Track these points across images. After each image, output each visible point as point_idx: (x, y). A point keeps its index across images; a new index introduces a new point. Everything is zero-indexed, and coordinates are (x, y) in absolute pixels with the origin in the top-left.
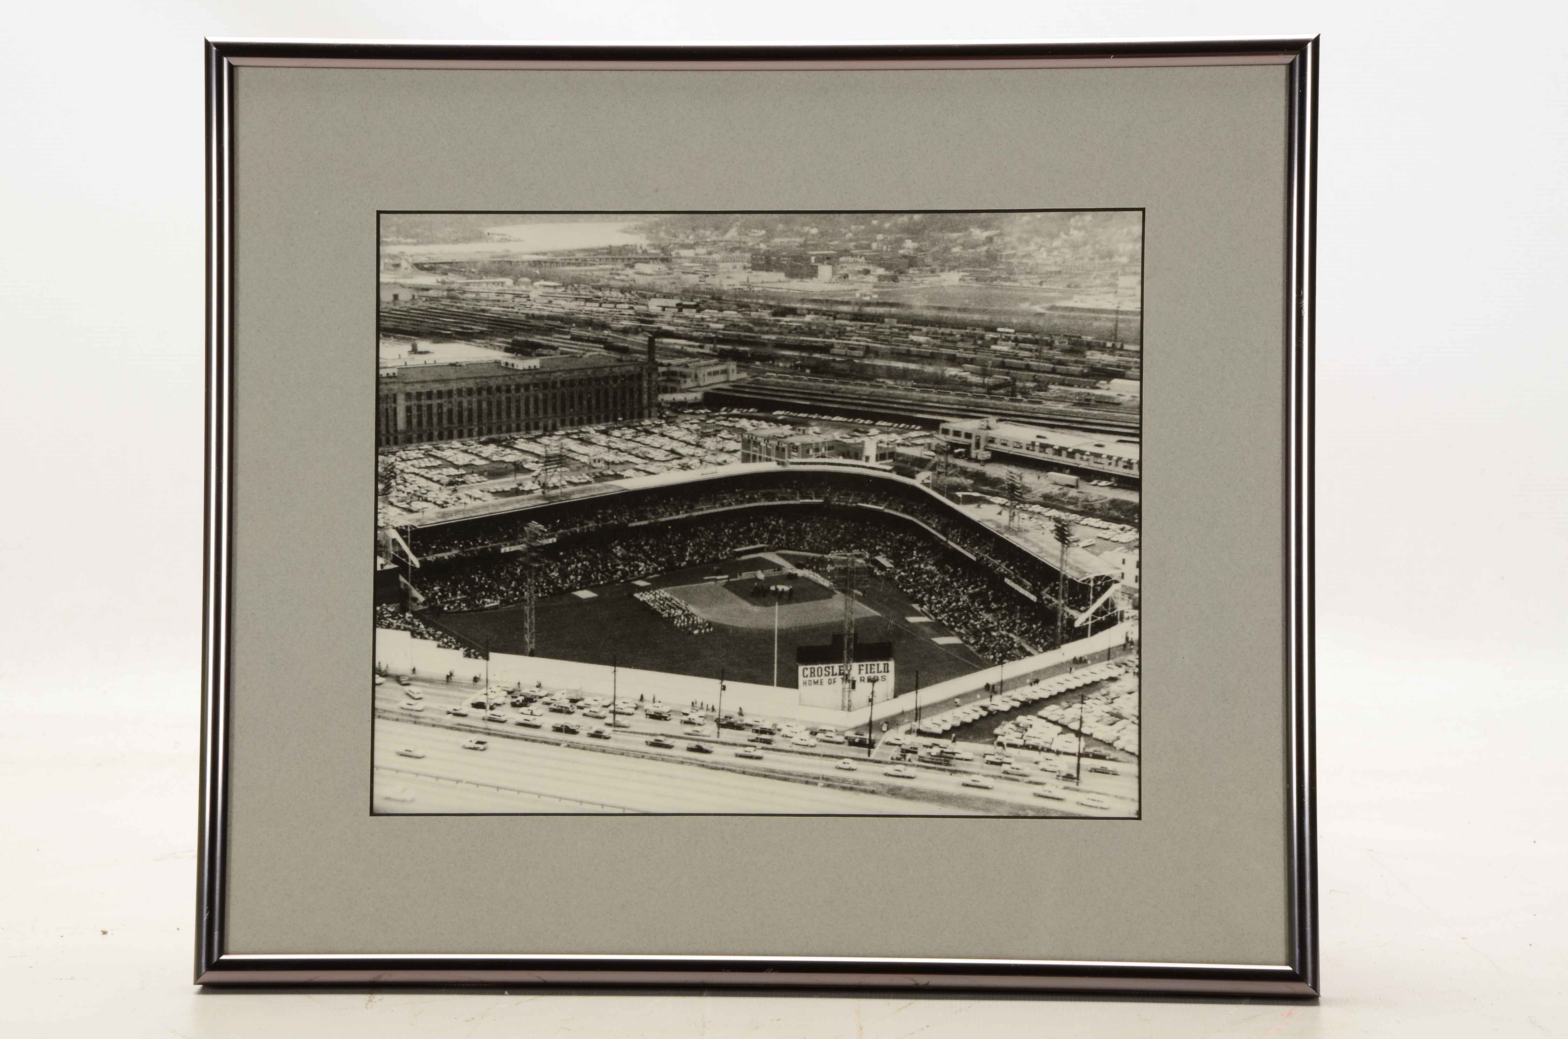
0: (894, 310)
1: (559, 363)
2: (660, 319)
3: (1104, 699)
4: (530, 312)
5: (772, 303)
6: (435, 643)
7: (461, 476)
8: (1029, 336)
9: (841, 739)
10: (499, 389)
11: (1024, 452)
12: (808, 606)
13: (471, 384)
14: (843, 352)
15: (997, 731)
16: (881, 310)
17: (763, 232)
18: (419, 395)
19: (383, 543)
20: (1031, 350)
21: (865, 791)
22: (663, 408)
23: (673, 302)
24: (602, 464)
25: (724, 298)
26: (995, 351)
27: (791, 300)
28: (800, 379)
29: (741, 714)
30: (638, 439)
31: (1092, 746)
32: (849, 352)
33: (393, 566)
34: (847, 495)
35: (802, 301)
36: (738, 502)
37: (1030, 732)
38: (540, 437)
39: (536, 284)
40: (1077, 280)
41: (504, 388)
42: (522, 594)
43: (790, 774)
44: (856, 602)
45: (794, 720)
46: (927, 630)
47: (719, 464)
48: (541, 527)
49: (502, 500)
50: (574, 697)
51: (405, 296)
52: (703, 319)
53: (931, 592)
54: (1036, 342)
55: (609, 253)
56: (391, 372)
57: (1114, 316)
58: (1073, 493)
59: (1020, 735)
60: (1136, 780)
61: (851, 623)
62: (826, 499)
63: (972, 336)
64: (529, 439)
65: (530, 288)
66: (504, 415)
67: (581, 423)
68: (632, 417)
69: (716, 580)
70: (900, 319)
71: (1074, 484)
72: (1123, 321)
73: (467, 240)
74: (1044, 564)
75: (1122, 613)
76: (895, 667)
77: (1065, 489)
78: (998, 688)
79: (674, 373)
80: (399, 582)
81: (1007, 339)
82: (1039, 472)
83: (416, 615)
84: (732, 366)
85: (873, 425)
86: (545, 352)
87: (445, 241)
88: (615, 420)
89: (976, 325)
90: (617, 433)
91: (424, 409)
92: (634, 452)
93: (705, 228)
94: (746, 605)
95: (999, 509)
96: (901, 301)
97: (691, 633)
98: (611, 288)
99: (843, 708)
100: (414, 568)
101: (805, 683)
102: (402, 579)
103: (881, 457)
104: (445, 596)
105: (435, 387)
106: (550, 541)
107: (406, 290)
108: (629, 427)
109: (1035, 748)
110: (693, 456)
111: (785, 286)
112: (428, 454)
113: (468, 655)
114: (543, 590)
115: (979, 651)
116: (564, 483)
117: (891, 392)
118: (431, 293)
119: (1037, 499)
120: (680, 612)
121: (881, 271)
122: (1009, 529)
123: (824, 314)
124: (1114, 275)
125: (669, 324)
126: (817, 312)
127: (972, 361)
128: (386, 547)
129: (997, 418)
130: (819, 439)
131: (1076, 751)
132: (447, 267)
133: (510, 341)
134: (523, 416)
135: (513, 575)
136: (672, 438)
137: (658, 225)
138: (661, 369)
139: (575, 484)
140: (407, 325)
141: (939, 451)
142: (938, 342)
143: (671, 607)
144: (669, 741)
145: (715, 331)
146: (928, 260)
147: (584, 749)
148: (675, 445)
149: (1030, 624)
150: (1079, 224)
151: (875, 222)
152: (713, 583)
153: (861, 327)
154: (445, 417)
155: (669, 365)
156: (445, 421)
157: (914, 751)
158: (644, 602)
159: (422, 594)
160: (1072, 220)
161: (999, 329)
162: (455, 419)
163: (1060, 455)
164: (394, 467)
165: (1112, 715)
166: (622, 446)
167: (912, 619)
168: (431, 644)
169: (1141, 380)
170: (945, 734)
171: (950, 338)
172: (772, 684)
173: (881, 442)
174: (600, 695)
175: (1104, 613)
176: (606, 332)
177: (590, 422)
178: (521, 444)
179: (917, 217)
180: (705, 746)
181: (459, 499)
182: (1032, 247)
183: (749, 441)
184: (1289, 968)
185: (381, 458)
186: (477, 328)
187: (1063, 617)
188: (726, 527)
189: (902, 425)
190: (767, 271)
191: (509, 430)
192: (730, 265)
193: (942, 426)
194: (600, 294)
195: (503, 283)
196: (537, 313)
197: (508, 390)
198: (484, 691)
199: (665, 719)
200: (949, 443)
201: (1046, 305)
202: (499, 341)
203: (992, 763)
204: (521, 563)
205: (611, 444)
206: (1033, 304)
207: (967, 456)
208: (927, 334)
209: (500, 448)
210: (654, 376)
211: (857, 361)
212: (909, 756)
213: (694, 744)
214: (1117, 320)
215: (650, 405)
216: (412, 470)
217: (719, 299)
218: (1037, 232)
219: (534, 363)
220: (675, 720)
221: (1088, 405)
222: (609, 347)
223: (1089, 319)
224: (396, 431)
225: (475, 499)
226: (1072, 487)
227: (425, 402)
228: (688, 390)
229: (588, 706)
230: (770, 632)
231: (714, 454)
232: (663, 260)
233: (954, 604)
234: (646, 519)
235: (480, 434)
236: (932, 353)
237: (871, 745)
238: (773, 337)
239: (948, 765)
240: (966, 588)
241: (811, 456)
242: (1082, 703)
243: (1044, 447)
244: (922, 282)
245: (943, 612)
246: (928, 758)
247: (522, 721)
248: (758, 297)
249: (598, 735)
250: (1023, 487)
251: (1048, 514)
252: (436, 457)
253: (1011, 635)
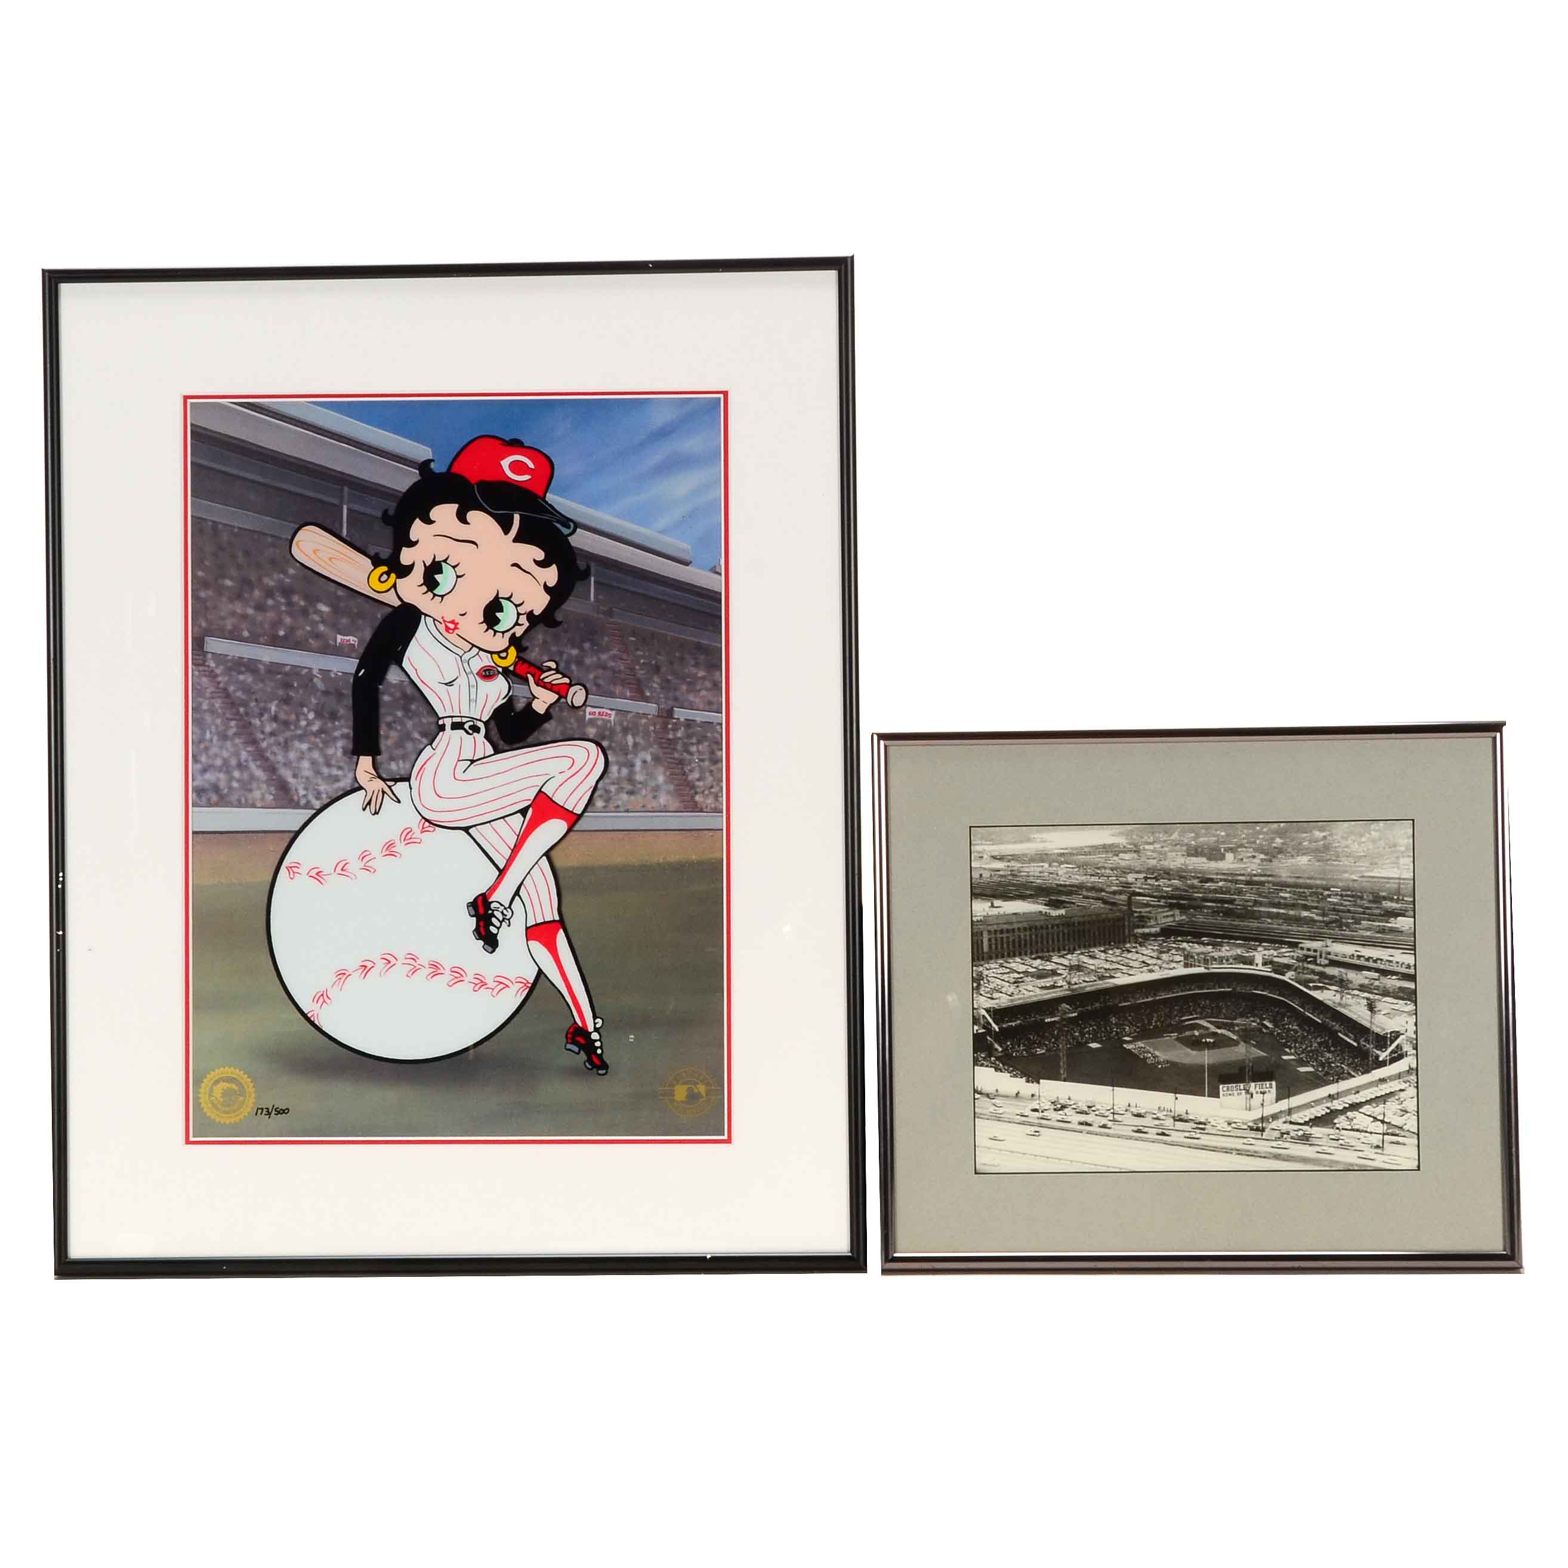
0: (1270, 879)
1: (1075, 912)
2: (1134, 885)
3: (1397, 1102)
4: (1059, 883)
5: (1199, 875)
6: (1009, 1075)
7: (1021, 978)
8: (1349, 893)
9: (1245, 1127)
10: (1042, 927)
11: (1347, 960)
12: (1224, 1050)
13: (1025, 925)
14: (1241, 903)
15: (1336, 1121)
16: (1263, 879)
17: (1193, 835)
18: (996, 931)
19: (977, 1017)
20: (1350, 901)
21: (1260, 1157)
22: (1137, 937)
23: (1142, 876)
24: (1103, 970)
25: (1171, 873)
26: (1330, 902)
27: (1211, 874)
28: (1217, 919)
29: (1187, 1113)
30: (1123, 955)
31: (1390, 1128)
32: (1246, 903)
33: (983, 1031)
34: (1246, 986)
35: (1217, 874)
36: (1182, 991)
37: (1355, 1121)
38: (1066, 955)
39: (1062, 866)
40: (1376, 860)
41: (1044, 927)
42: (1058, 1046)
43: (1216, 1147)
44: (1252, 1048)
45: (1218, 1116)
46: (1294, 1063)
47: (1171, 969)
48: (1068, 1007)
49: (1046, 992)
50: (1090, 1105)
51: (986, 874)
52: (1159, 885)
53: (1296, 1041)
54: (1352, 896)
55: (1103, 848)
56: (979, 918)
57: (1397, 881)
58: (1377, 983)
59: (1349, 1123)
60: (1417, 1148)
61: (1249, 1060)
62: (1233, 988)
63: (1316, 893)
64: (1060, 956)
65: (1059, 869)
66: (1045, 942)
67: (1090, 946)
68: (1119, 942)
69: (1171, 1036)
70: (1274, 884)
71: (1377, 978)
72: (1403, 884)
73: (1022, 842)
74: (1360, 1024)
75: (1406, 1052)
76: (1277, 1086)
77: (1373, 981)
78: (1336, 1096)
79: (1143, 917)
80: (987, 1039)
81: (1337, 895)
82: (1357, 972)
83: (997, 1058)
84: (1177, 912)
85: (1259, 945)
86: (1068, 905)
87: (1008, 842)
88: (1110, 945)
89: (1317, 887)
90: (1111, 952)
91: (999, 939)
92: (1121, 963)
93: (1159, 833)
94: (1188, 1050)
95: (1334, 993)
96: (1274, 873)
97: (1157, 1067)
98: (1105, 868)
99: (1246, 1109)
100: (995, 1031)
101: (1224, 1095)
102: (989, 1038)
103: (1265, 964)
104: (1013, 1047)
105: (1005, 927)
106: (1074, 1015)
107: (987, 872)
108: (1118, 948)
109: (1358, 1130)
110: (1155, 964)
111: (1207, 865)
112: (1001, 966)
113: (1028, 1081)
114: (1070, 1043)
115: (1325, 1075)
116: (1081, 981)
117: (1270, 926)
118: (1001, 873)
119: (1356, 987)
120: (1150, 1055)
121: (1262, 856)
122: (1340, 1004)
123: (1230, 881)
124: (1398, 857)
125: (1139, 888)
126: (1225, 880)
127: (1316, 908)
128: (979, 1019)
129: (1331, 940)
130: (1229, 954)
131: (1381, 1132)
132: (1010, 857)
133: (1047, 899)
134: (1056, 943)
135: (1053, 1034)
136: (1143, 954)
137: (1132, 831)
138: (1136, 915)
139: (1087, 982)
140: (988, 891)
141: (1298, 960)
142: (1296, 897)
143: (1144, 1052)
144: (1145, 1130)
145: (1167, 892)
146: (1289, 850)
147: (1096, 1134)
148: (1145, 958)
149: (1353, 1059)
150: (1377, 828)
151: (1258, 828)
152: (1168, 1038)
153: (1252, 889)
154: (1011, 943)
155: (1140, 912)
156: (1011, 946)
157: (1288, 1133)
158: (1129, 1050)
159: (1001, 1046)
160: (1372, 826)
161: (1332, 889)
162: (1017, 945)
163: (1369, 961)
164: (982, 974)
165: (1402, 1110)
166: (1114, 960)
167: (1285, 1057)
168: (1006, 1076)
169: (1415, 918)
170: (1306, 1123)
171: (1303, 895)
172: (1204, 1096)
173: (1265, 955)
174: (1105, 1104)
175: (1396, 1052)
176: (1103, 894)
177: (1095, 946)
178: (1055, 959)
179: (1282, 825)
180: (1167, 1132)
181: (1020, 991)
182: (1350, 842)
183: (1188, 955)
184: (1505, 1253)
185: (974, 968)
186: (1028, 892)
187: (1372, 1055)
188: (1176, 1005)
189: (1277, 945)
190: (1196, 856)
191: (1048, 951)
192: (1174, 854)
193: (1300, 945)
194: (1099, 871)
195: (1042, 866)
196: (1062, 883)
197: (1047, 928)
198: (1038, 1102)
199: (1143, 1117)
200: (1304, 955)
201: (1358, 875)
202: (1041, 900)
203: (1334, 1139)
204: (1058, 1028)
205: (1108, 959)
206: (1351, 874)
207: (1315, 962)
208: (1290, 892)
209: (1043, 962)
210: (1131, 919)
211: (1249, 908)
212: (1285, 1136)
213: (1160, 1131)
214: (1400, 883)
215: (1130, 935)
216: (993, 975)
217: (1168, 874)
218: (1352, 833)
219: (1062, 912)
220: (1149, 1118)
221: (1384, 932)
222: (1105, 902)
223: (1383, 883)
224: (983, 952)
225: (1030, 991)
226: (1376, 980)
227: (999, 936)
228: (1151, 927)
229: (1098, 1110)
230: (1202, 1067)
231: (1167, 964)
232: (1135, 851)
233: (1309, 1048)
234: (1128, 1001)
235: (1032, 953)
236: (1293, 904)
237: (1263, 1130)
238: (1200, 895)
239: (1308, 1141)
240: (1316, 1039)
241: (1223, 964)
242: (1384, 1104)
243: (1359, 957)
244: (1286, 862)
245: (1303, 1053)
246: (1296, 1137)
247: (1059, 1119)
248: (1191, 872)
249: (1104, 1126)
250: (1348, 980)
251: (1363, 996)
252: (1007, 968)
253: (1343, 1066)
